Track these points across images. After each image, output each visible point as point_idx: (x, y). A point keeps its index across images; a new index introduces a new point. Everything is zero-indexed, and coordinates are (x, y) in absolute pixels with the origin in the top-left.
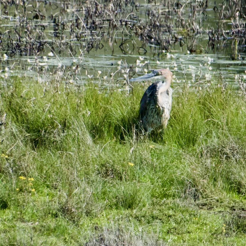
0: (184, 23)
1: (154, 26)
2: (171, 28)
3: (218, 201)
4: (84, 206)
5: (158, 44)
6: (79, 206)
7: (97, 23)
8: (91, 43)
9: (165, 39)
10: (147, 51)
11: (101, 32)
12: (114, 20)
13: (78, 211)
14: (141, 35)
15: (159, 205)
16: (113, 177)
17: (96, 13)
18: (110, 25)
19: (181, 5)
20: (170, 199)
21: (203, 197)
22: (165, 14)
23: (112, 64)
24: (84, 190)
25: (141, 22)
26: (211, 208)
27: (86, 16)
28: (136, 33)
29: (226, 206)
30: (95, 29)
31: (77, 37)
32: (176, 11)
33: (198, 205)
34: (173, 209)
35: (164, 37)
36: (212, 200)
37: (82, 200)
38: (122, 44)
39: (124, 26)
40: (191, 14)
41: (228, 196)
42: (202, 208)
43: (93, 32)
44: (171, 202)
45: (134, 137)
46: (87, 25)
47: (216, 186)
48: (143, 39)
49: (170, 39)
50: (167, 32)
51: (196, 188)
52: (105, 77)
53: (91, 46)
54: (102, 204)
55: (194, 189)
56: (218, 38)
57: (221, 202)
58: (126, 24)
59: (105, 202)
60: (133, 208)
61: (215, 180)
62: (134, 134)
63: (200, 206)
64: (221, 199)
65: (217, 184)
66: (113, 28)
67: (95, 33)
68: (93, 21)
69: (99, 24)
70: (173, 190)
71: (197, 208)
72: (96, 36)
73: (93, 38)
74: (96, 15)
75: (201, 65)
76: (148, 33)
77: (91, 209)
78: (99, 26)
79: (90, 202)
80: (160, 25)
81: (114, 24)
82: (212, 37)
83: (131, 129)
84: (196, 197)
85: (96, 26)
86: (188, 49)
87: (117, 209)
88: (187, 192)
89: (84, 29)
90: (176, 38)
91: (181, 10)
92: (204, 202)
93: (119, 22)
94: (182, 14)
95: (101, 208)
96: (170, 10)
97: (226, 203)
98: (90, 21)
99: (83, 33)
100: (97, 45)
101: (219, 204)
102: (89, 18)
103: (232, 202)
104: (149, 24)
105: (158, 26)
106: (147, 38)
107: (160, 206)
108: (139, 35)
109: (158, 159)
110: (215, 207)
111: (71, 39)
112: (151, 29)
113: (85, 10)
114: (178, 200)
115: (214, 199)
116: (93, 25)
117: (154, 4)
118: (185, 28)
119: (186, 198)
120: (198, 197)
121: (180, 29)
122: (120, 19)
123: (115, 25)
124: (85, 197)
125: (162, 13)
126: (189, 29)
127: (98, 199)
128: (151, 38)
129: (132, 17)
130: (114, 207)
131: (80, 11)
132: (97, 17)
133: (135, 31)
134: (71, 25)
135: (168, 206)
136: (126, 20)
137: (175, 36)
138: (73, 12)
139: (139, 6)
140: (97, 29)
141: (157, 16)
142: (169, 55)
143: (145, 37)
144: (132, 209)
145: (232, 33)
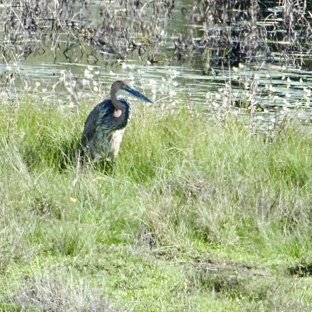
0: (144, 26)
1: (107, 28)
2: (129, 32)
3: (179, 250)
4: (12, 250)
5: (112, 51)
6: (6, 250)
7: (37, 23)
8: (29, 47)
9: (120, 45)
10: (98, 60)
11: (41, 34)
12: (59, 20)
13: (5, 256)
14: (91, 39)
15: (106, 252)
16: (50, 215)
17: (36, 10)
18: (53, 26)
19: (141, 4)
20: (121, 245)
21: (161, 245)
22: (121, 15)
23: (54, 74)
24: (14, 230)
25: (91, 24)
26: (170, 258)
27: (23, 14)
28: (85, 37)
29: (189, 257)
30: (35, 30)
31: (11, 39)
32: (134, 12)
33: (154, 254)
34: (123, 258)
35: (119, 43)
36: (172, 248)
37: (10, 242)
38: (67, 50)
39: (70, 28)
40: (153, 16)
41: (192, 244)
42: (159, 258)
43: (32, 33)
44: (121, 249)
45: (78, 166)
46: (25, 24)
47: (178, 232)
48: (94, 44)
49: (127, 46)
50: (123, 37)
51: (153, 233)
52: (44, 90)
53: (28, 52)
54: (35, 248)
55: (150, 233)
56: (186, 46)
57: (183, 252)
58: (73, 26)
59: (39, 246)
60: (74, 254)
61: (176, 223)
62: (79, 163)
63: (157, 256)
64: (183, 248)
65: (179, 228)
66: (57, 29)
67: (35, 35)
68: (33, 20)
69: (39, 24)
70: (124, 234)
71: (153, 257)
72: (35, 38)
73: (32, 41)
74: (37, 12)
75: (164, 80)
76: (100, 38)
77: (22, 254)
78: (40, 26)
79: (21, 245)
80: (115, 28)
81: (58, 24)
82: (179, 46)
83: (74, 156)
84: (152, 244)
85: (36, 26)
86: (149, 59)
87: (53, 254)
88: (142, 238)
89: (22, 29)
90: (134, 45)
91: (142, 10)
92: (163, 251)
93: (65, 22)
94: (143, 16)
95: (34, 253)
96: (128, 10)
97: (189, 253)
98: (28, 20)
99: (20, 34)
100: (37, 50)
101: (180, 253)
102: (27, 16)
103: (196, 251)
104: (101, 26)
105: (112, 29)
106: (98, 43)
107: (108, 253)
108: (88, 39)
109: (106, 195)
110: (175, 257)
111: (4, 42)
112: (104, 33)
113: (23, 6)
114: (130, 247)
115: (175, 247)
116: (33, 25)
117: (109, 2)
118: (146, 33)
119: (139, 244)
120: (155, 244)
121: (139, 34)
122: (66, 20)
123: (60, 27)
124: (14, 239)
125: (117, 13)
126: (150, 34)
127: (31, 241)
128: (103, 43)
129: (81, 16)
130: (50, 253)
131: (16, 7)
132: (37, 15)
133: (84, 35)
134: (6, 24)
135: (117, 254)
136: (72, 20)
137: (132, 43)
138: (8, 8)
139: (90, 3)
140: (37, 30)
141: (112, 17)
142: (124, 66)
143: (96, 42)
144: (72, 256)
145: (203, 42)
